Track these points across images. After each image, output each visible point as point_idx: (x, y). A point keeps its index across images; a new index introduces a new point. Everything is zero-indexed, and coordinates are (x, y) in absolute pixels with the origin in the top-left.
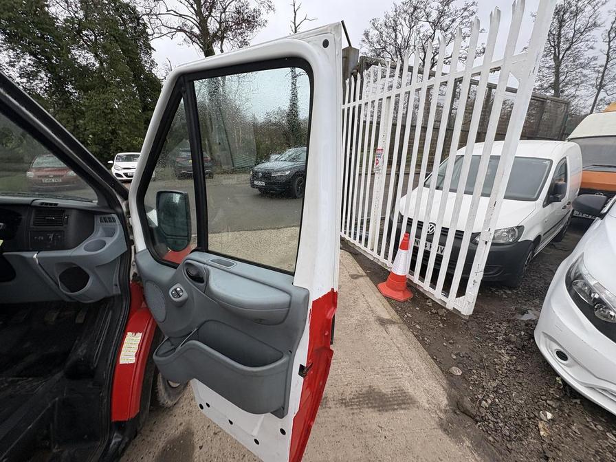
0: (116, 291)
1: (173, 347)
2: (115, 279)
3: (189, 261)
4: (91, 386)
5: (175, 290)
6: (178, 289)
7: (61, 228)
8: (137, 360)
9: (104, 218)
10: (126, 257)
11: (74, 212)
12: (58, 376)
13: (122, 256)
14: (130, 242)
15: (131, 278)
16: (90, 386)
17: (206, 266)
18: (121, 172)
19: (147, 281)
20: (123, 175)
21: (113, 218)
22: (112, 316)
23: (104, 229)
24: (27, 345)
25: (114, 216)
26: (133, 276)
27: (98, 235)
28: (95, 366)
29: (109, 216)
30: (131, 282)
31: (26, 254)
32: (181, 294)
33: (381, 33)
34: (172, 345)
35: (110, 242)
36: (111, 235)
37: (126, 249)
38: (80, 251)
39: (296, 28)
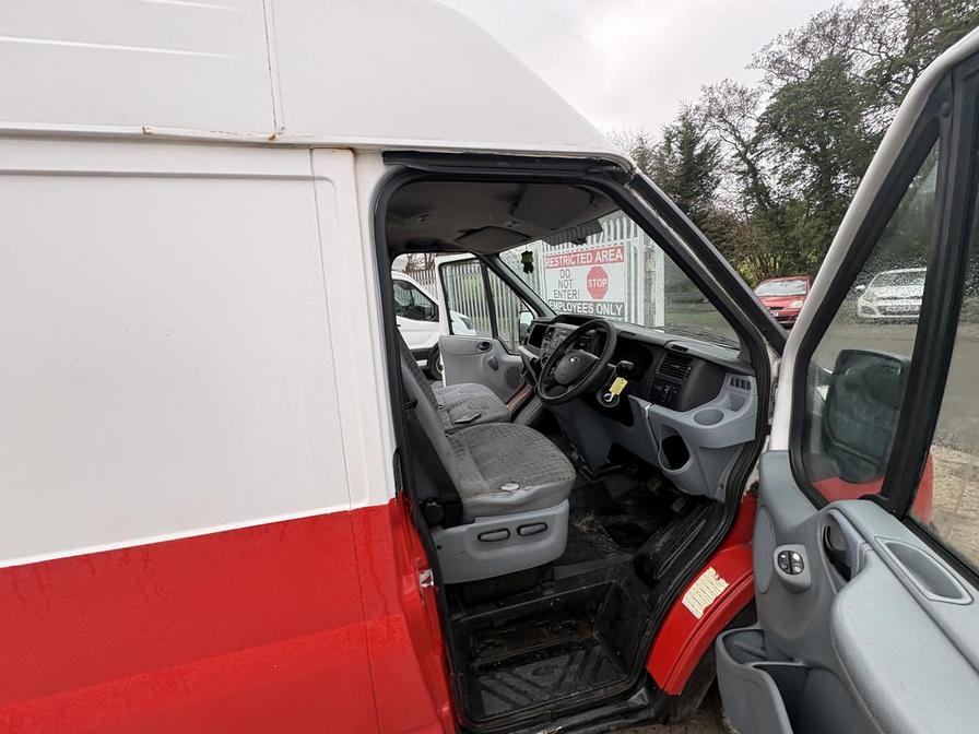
0: (720, 496)
1: (762, 653)
2: (724, 478)
3: (837, 514)
4: (645, 599)
5: (790, 554)
6: (796, 557)
7: (680, 381)
8: (705, 619)
9: (737, 380)
10: (752, 450)
11: (701, 364)
12: (629, 557)
13: (747, 444)
14: (764, 429)
15: (748, 487)
16: (645, 597)
17: (867, 547)
18: (874, 305)
19: (764, 506)
20: (876, 311)
21: (749, 383)
22: (704, 527)
23: (731, 396)
24: (629, 502)
25: (752, 380)
26: (752, 486)
27: (720, 403)
28: (659, 577)
29: (745, 378)
30: (745, 494)
31: (642, 403)
32: (797, 569)
34: (763, 648)
35: (730, 417)
36: (735, 408)
37: (753, 438)
38: (686, 418)
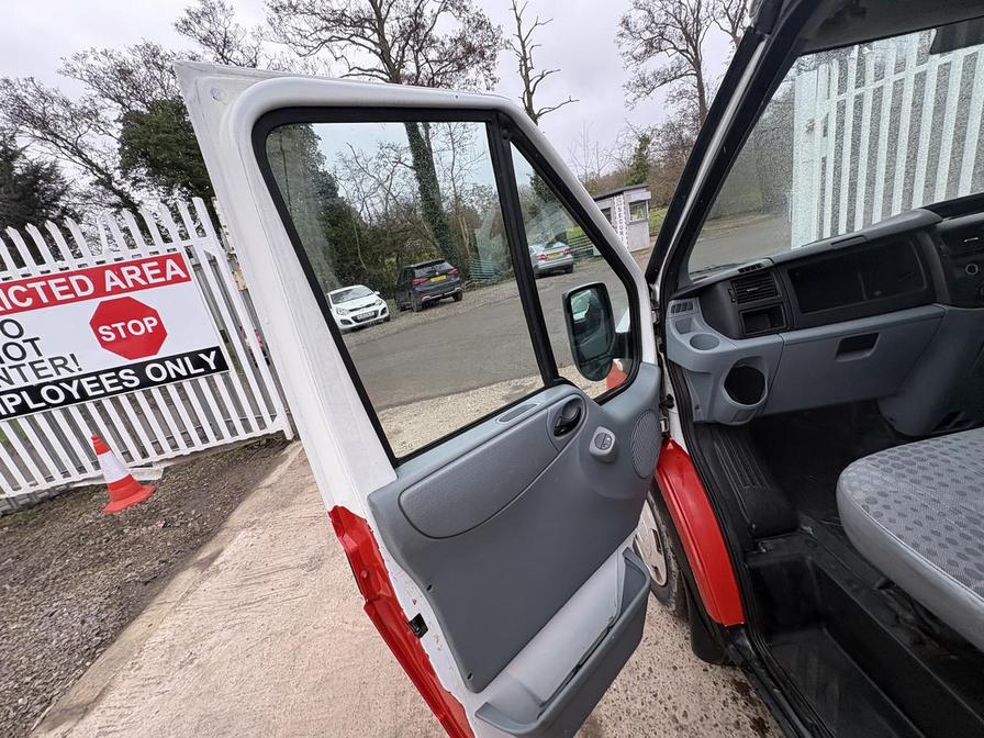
18: (348, 317)
20: (352, 321)
33: (649, 12)
39: (523, 43)
